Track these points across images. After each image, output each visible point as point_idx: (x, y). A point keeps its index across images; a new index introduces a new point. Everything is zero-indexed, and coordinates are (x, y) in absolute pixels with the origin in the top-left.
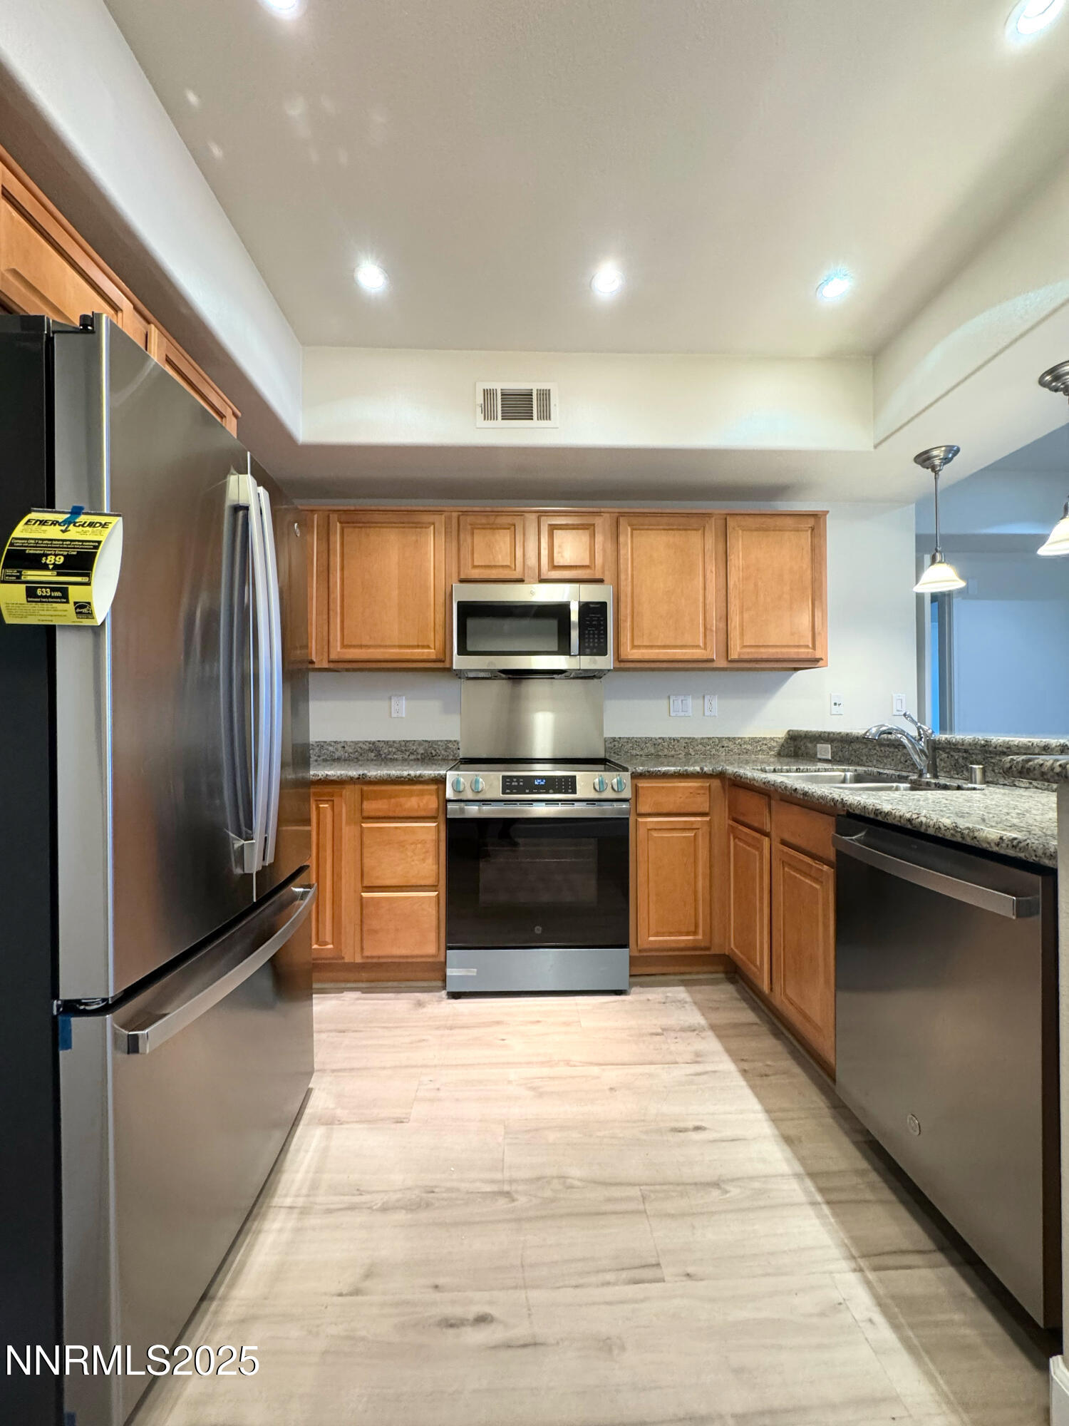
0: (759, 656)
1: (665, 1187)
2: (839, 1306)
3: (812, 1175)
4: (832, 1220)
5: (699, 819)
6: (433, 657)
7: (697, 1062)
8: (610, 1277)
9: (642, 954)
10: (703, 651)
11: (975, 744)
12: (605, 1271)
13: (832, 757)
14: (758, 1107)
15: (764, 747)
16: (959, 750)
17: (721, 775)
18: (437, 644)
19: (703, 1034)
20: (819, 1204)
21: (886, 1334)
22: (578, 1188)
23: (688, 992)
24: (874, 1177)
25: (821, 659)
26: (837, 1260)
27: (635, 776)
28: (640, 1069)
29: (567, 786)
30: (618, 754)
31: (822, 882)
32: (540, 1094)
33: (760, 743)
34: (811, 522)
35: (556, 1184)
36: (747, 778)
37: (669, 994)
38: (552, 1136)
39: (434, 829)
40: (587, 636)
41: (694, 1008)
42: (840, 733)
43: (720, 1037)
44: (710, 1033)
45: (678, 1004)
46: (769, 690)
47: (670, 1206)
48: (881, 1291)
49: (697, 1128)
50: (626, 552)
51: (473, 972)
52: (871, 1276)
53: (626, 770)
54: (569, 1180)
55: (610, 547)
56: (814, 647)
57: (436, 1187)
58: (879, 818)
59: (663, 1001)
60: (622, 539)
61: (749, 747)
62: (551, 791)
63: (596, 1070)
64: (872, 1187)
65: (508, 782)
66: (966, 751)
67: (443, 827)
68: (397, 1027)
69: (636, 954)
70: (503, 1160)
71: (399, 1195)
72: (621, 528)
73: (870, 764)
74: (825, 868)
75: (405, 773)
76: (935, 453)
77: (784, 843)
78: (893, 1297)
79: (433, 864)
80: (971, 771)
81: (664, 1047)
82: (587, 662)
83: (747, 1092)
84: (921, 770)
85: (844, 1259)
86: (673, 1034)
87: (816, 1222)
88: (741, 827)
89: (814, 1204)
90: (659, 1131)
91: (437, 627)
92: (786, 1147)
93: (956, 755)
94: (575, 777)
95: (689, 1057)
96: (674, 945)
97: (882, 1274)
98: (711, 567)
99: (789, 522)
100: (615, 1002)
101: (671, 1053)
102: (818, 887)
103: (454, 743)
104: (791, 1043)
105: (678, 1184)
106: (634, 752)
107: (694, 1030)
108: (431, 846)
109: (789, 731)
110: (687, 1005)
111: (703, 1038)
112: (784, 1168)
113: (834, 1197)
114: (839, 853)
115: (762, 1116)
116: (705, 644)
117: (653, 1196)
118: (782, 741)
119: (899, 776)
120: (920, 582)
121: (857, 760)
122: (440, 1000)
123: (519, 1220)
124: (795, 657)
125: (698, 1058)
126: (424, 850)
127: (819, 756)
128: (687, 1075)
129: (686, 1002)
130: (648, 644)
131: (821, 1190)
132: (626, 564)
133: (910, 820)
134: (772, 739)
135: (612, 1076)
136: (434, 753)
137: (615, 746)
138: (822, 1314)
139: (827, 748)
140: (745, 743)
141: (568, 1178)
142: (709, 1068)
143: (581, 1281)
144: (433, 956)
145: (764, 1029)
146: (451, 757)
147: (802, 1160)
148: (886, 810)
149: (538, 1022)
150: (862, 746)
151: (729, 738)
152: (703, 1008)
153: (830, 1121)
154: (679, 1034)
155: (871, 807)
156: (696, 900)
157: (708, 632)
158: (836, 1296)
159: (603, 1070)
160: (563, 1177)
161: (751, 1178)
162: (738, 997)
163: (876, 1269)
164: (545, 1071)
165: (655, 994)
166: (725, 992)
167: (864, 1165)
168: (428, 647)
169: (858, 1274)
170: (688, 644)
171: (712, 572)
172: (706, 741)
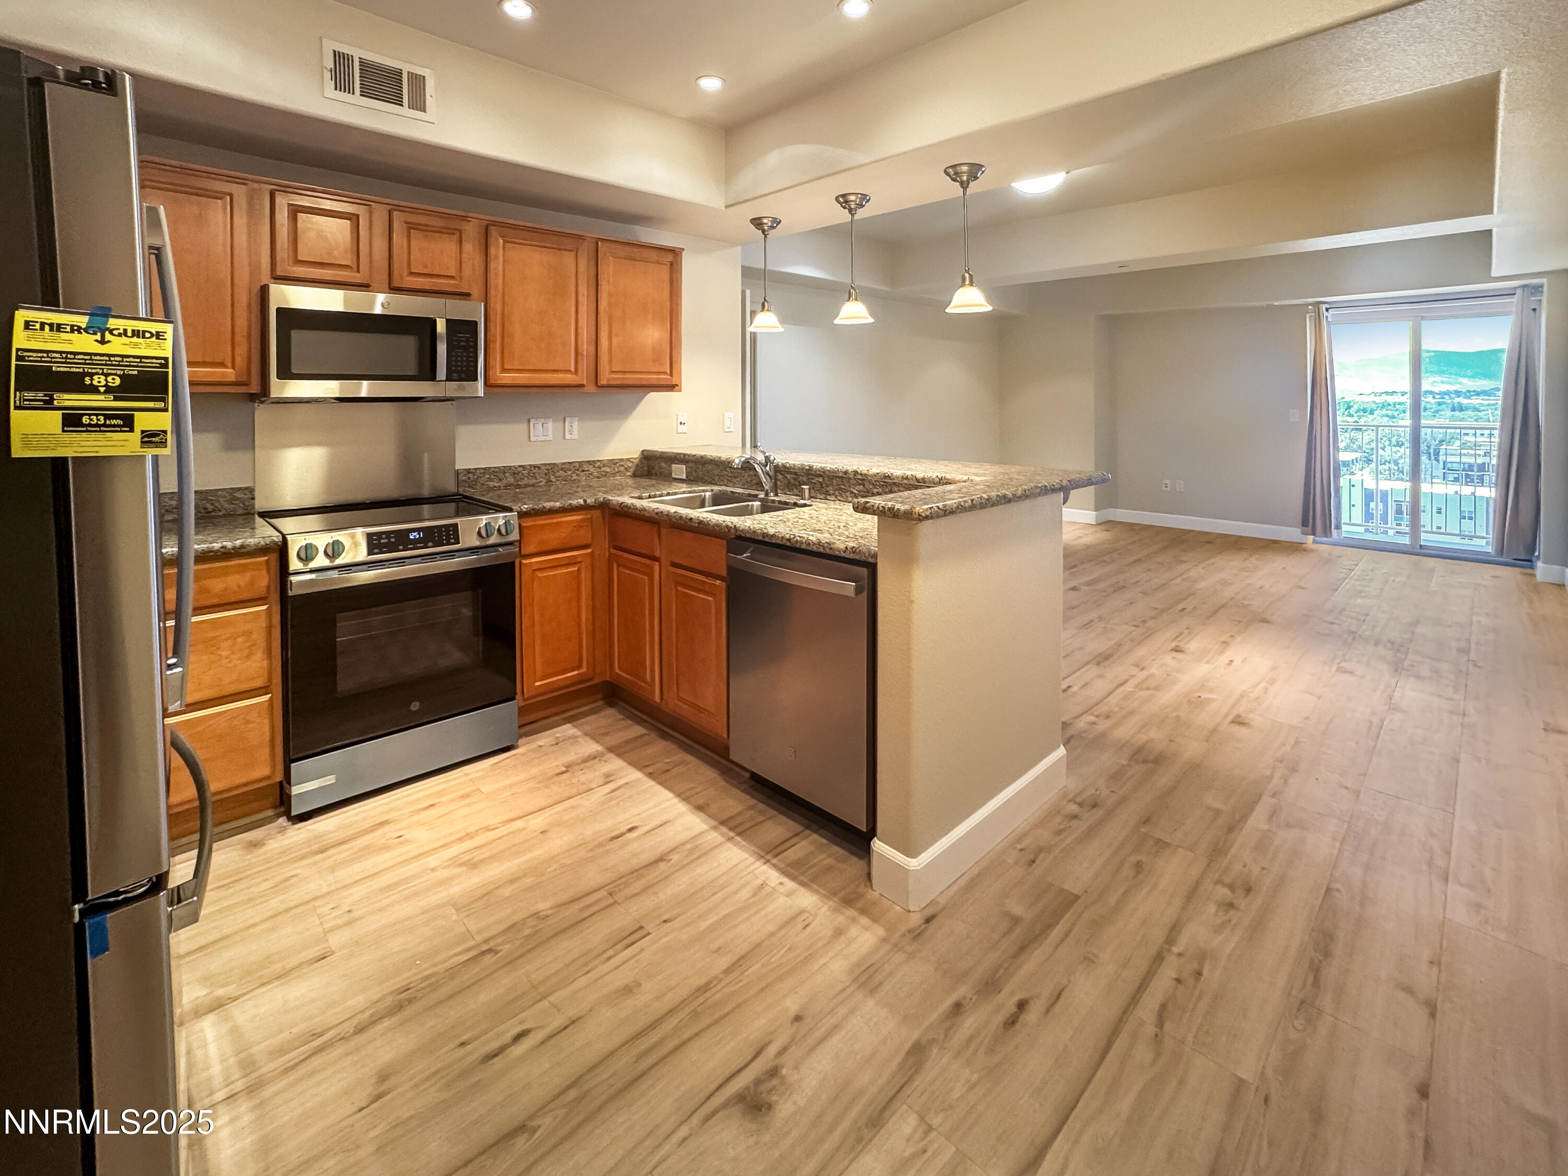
0: (626, 382)
1: (623, 880)
2: (763, 886)
3: (723, 823)
4: (744, 843)
5: (582, 552)
6: (232, 379)
7: (609, 782)
8: (610, 953)
9: (527, 703)
10: (575, 376)
11: (802, 468)
12: (604, 952)
13: (687, 477)
14: (669, 795)
15: (622, 469)
16: (791, 473)
17: (604, 506)
18: (238, 360)
19: (605, 758)
20: (732, 838)
21: (790, 885)
22: (551, 915)
23: (576, 727)
24: (761, 806)
25: (677, 385)
26: (754, 862)
27: (522, 515)
28: (559, 808)
29: (448, 536)
30: (473, 488)
31: (715, 595)
32: (473, 865)
33: (618, 465)
34: (670, 258)
35: (531, 922)
36: (637, 509)
37: (558, 735)
38: (507, 891)
39: (264, 613)
40: (454, 359)
41: (587, 739)
42: (695, 455)
43: (620, 756)
44: (610, 755)
45: (571, 741)
46: (625, 412)
47: (633, 889)
48: (782, 866)
49: (631, 830)
50: (497, 266)
51: (330, 780)
52: (774, 861)
53: (511, 510)
54: (541, 914)
55: (478, 259)
56: (671, 375)
57: (411, 983)
58: (766, 539)
59: (555, 742)
60: (492, 251)
61: (608, 470)
62: (430, 544)
63: (519, 824)
64: (761, 812)
65: (375, 540)
66: (795, 474)
67: (277, 609)
68: (239, 880)
69: (522, 704)
70: (468, 931)
71: (368, 1013)
72: (492, 240)
73: (722, 483)
74: (718, 582)
75: (217, 546)
76: (765, 221)
77: (674, 565)
78: (789, 865)
79: (263, 660)
80: (802, 490)
81: (574, 781)
82: (452, 389)
83: (659, 788)
84: (767, 490)
85: (757, 860)
86: (577, 768)
87: (735, 849)
88: (626, 555)
89: (730, 839)
90: (601, 845)
91: (238, 338)
92: (701, 814)
93: (788, 476)
94: (456, 525)
95: (601, 781)
96: (562, 684)
97: (780, 857)
98: (583, 290)
99: (653, 255)
100: (507, 758)
101: (583, 784)
102: (710, 599)
103: (246, 492)
104: (678, 739)
105: (633, 872)
106: (491, 484)
107: (595, 758)
108: (259, 637)
109: (643, 451)
110: (579, 739)
111: (606, 761)
112: (704, 827)
113: (739, 830)
114: (730, 569)
115: (676, 800)
116: (576, 369)
117: (617, 889)
118: (636, 461)
119: (748, 494)
120: (753, 325)
121: (709, 480)
122: (282, 830)
123: (511, 963)
124: (656, 383)
125: (608, 778)
126: (248, 644)
127: (674, 476)
128: (605, 795)
129: (576, 737)
130: (519, 368)
131: (731, 829)
132: (496, 281)
133: (789, 540)
134: (628, 460)
135: (538, 822)
136: (210, 507)
137: (469, 478)
138: (755, 895)
139: (682, 469)
140: (604, 466)
141: (539, 912)
142: (620, 782)
143: (588, 969)
144: (268, 778)
145: (653, 736)
146: (241, 511)
147: (712, 816)
148: (771, 533)
149: (432, 805)
150: (714, 467)
151: (588, 462)
152: (594, 736)
153: (723, 783)
154: (583, 766)
155: (759, 531)
156: (580, 633)
157: (580, 357)
158: (759, 882)
159: (528, 820)
160: (535, 914)
161: (683, 844)
162: (621, 717)
163: (776, 856)
164: (468, 844)
165: (544, 739)
166: (609, 716)
167: (753, 802)
168: (222, 365)
169: (768, 864)
170: (560, 369)
171: (584, 295)
172: (567, 466)
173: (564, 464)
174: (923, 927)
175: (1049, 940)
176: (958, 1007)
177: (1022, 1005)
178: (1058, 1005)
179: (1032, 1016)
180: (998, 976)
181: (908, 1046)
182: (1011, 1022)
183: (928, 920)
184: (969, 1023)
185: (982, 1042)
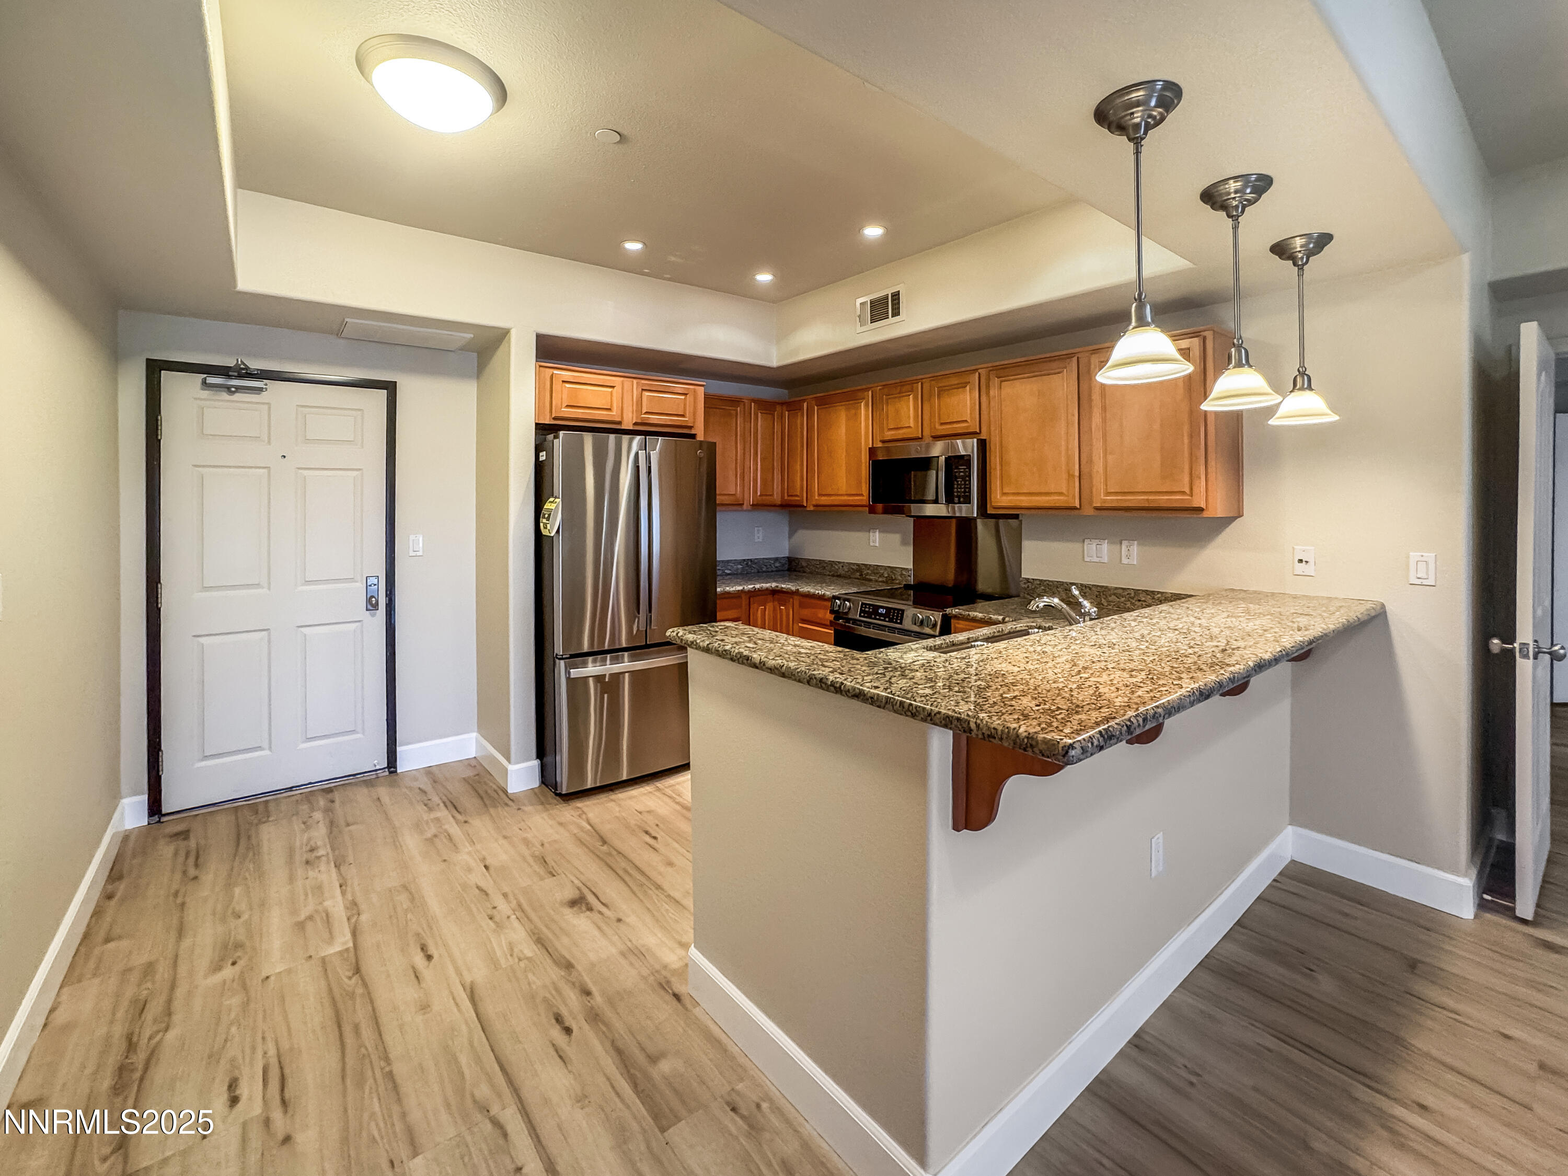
10: (1066, 498)
25: (1202, 508)
30: (1030, 596)
40: (956, 486)
50: (995, 404)
55: (984, 400)
56: (1194, 495)
94: (903, 611)
98: (1073, 410)
103: (907, 571)
116: (1068, 491)
124: (1166, 505)
130: (1016, 491)
132: (995, 417)
137: (1028, 587)
146: (904, 582)
157: (1070, 479)
170: (1053, 491)
171: (1074, 415)
172: (1120, 591)
173: (1116, 588)
174: (670, 991)
175: (619, 1077)
176: (588, 993)
177: (568, 1031)
178: (554, 1053)
179: (556, 1033)
180: (599, 1023)
181: (573, 961)
182: (559, 1019)
183: (677, 997)
184: (573, 997)
185: (554, 998)
